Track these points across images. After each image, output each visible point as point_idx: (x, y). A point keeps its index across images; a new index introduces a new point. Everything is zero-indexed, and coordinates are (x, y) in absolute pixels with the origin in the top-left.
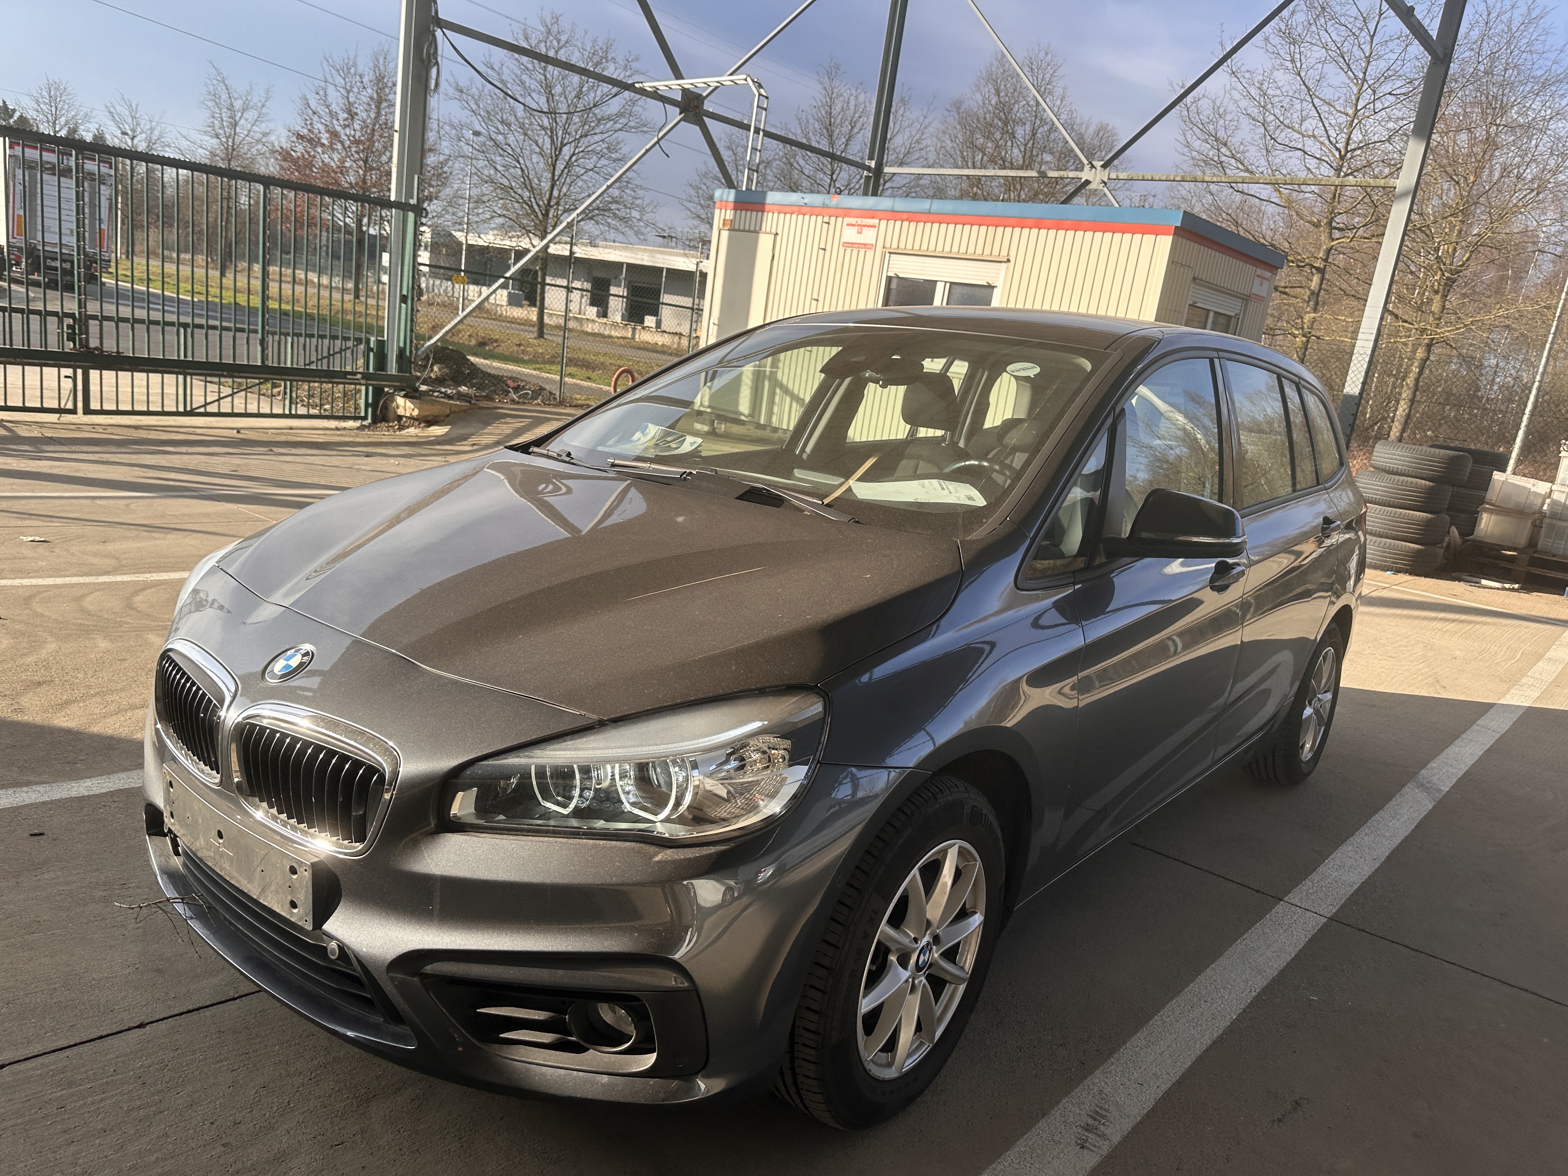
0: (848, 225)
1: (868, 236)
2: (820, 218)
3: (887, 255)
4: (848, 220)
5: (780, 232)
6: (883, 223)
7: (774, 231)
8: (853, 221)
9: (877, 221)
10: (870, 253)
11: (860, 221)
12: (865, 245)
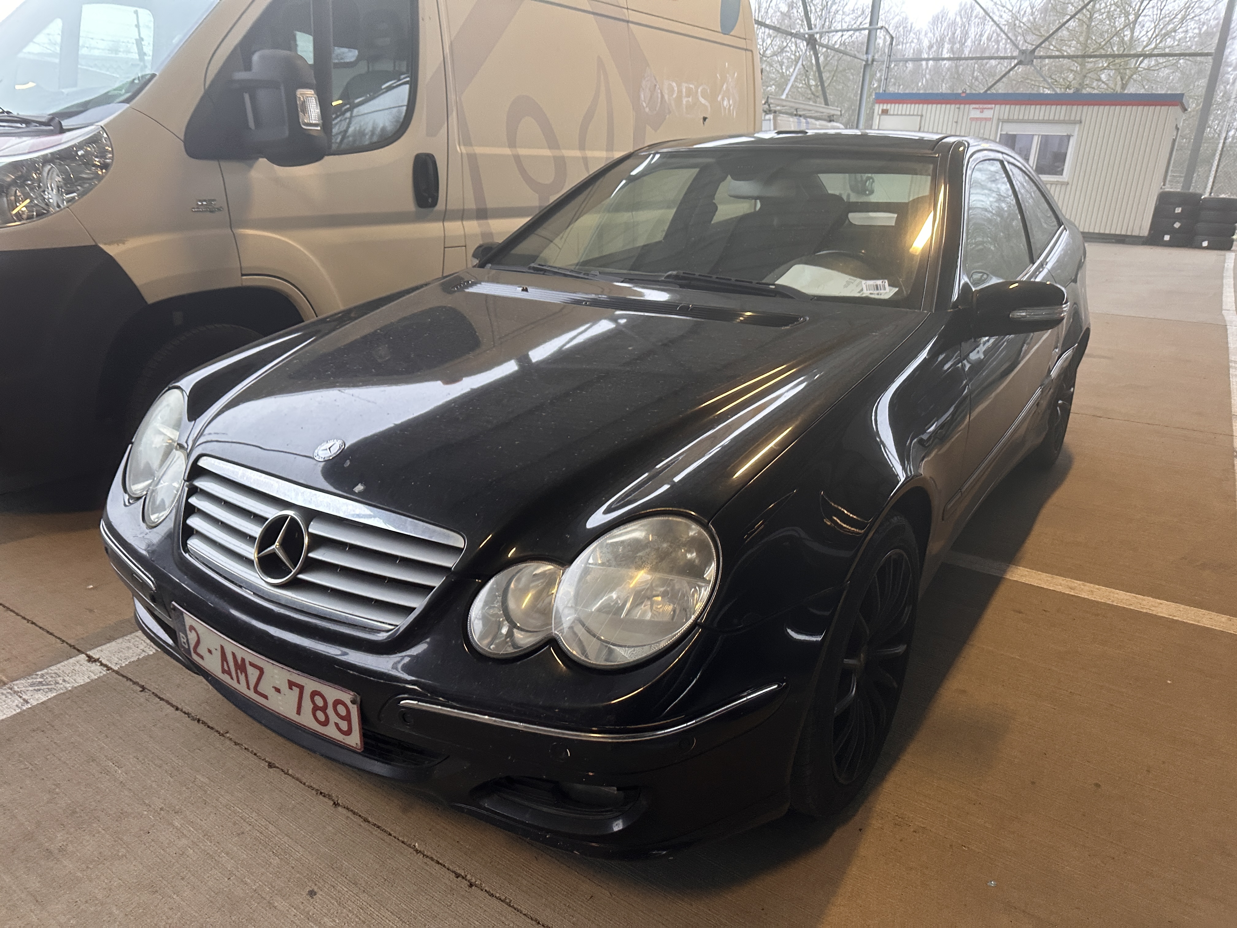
0: (973, 108)
1: (988, 114)
2: (953, 106)
3: (1001, 123)
4: (974, 106)
5: (924, 114)
6: (998, 106)
7: (920, 113)
8: (977, 106)
9: (993, 106)
10: (988, 124)
11: (981, 106)
12: (986, 119)
